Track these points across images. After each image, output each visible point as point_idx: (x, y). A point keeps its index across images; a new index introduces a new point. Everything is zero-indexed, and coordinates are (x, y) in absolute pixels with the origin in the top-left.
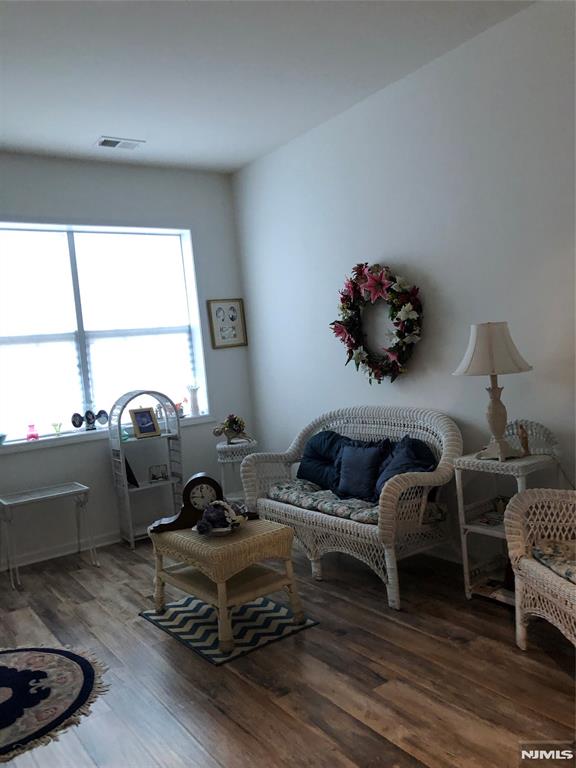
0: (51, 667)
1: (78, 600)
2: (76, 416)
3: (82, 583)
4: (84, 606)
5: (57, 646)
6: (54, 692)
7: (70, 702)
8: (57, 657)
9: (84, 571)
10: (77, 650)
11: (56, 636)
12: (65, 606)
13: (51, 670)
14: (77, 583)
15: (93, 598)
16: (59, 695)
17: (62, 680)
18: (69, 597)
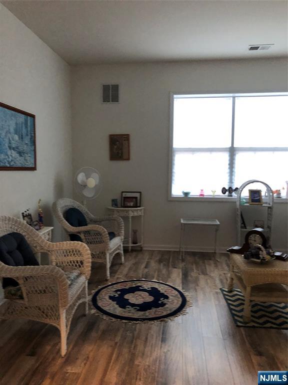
0: (172, 296)
1: (200, 273)
2: (224, 188)
3: (207, 266)
4: (201, 277)
5: (180, 289)
6: (167, 306)
7: (169, 312)
8: (177, 293)
9: (212, 262)
10: (186, 294)
11: (183, 285)
12: (194, 274)
13: (171, 297)
14: (205, 266)
15: (207, 274)
16: (167, 308)
17: (172, 303)
18: (198, 270)
